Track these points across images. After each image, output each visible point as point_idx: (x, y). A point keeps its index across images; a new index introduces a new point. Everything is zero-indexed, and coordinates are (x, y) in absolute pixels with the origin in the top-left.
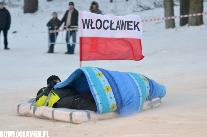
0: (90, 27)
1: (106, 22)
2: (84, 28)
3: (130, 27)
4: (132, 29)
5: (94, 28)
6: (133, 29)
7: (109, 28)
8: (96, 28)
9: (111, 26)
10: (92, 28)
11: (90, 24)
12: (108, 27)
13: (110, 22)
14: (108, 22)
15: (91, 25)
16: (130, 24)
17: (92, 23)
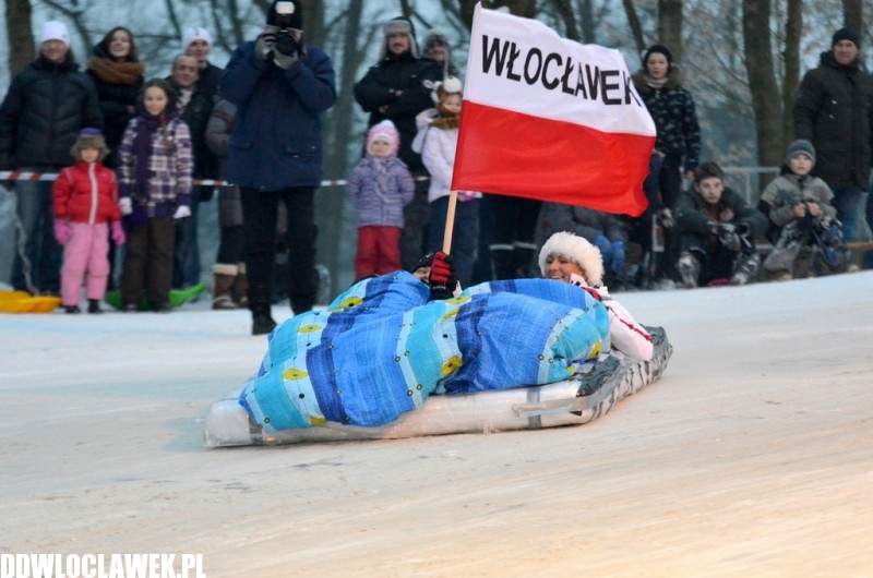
0: (505, 70)
1: (553, 62)
2: (486, 68)
3: (611, 94)
4: (618, 102)
5: (517, 78)
6: (623, 101)
7: (561, 85)
8: (523, 79)
9: (565, 78)
10: (511, 76)
11: (507, 59)
12: (556, 83)
13: (564, 62)
14: (560, 63)
15: (510, 65)
16: (610, 80)
17: (514, 56)
